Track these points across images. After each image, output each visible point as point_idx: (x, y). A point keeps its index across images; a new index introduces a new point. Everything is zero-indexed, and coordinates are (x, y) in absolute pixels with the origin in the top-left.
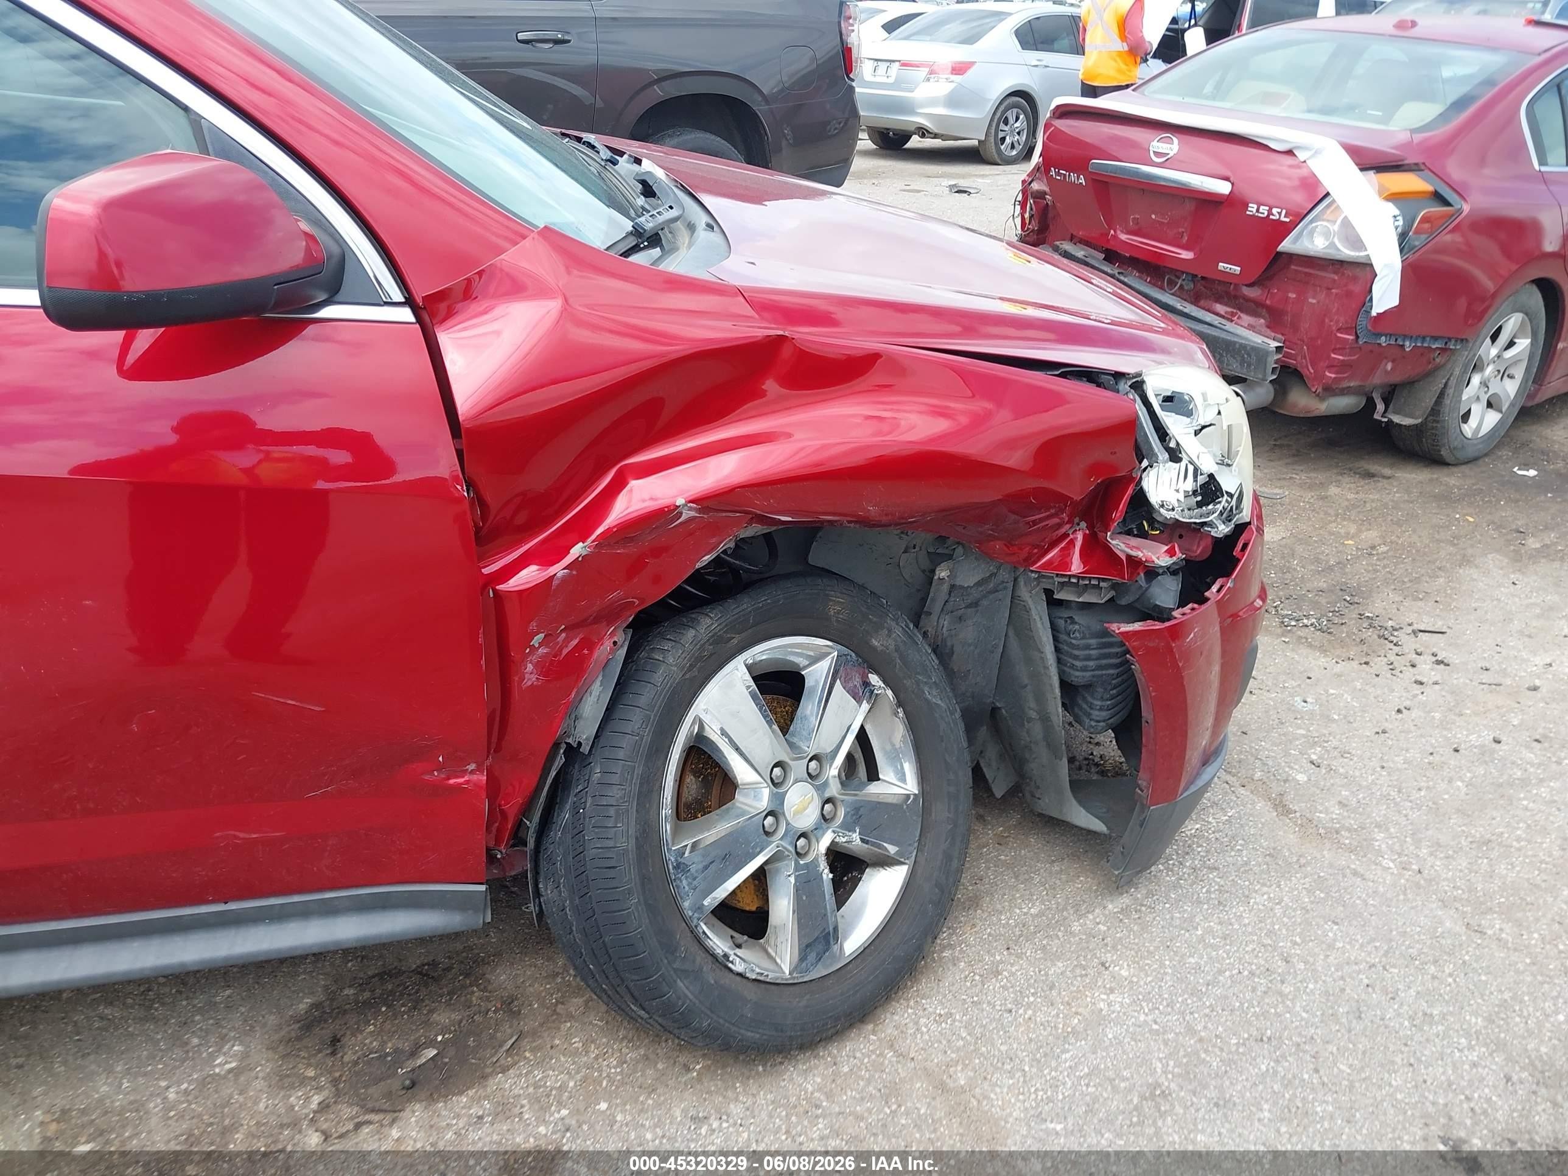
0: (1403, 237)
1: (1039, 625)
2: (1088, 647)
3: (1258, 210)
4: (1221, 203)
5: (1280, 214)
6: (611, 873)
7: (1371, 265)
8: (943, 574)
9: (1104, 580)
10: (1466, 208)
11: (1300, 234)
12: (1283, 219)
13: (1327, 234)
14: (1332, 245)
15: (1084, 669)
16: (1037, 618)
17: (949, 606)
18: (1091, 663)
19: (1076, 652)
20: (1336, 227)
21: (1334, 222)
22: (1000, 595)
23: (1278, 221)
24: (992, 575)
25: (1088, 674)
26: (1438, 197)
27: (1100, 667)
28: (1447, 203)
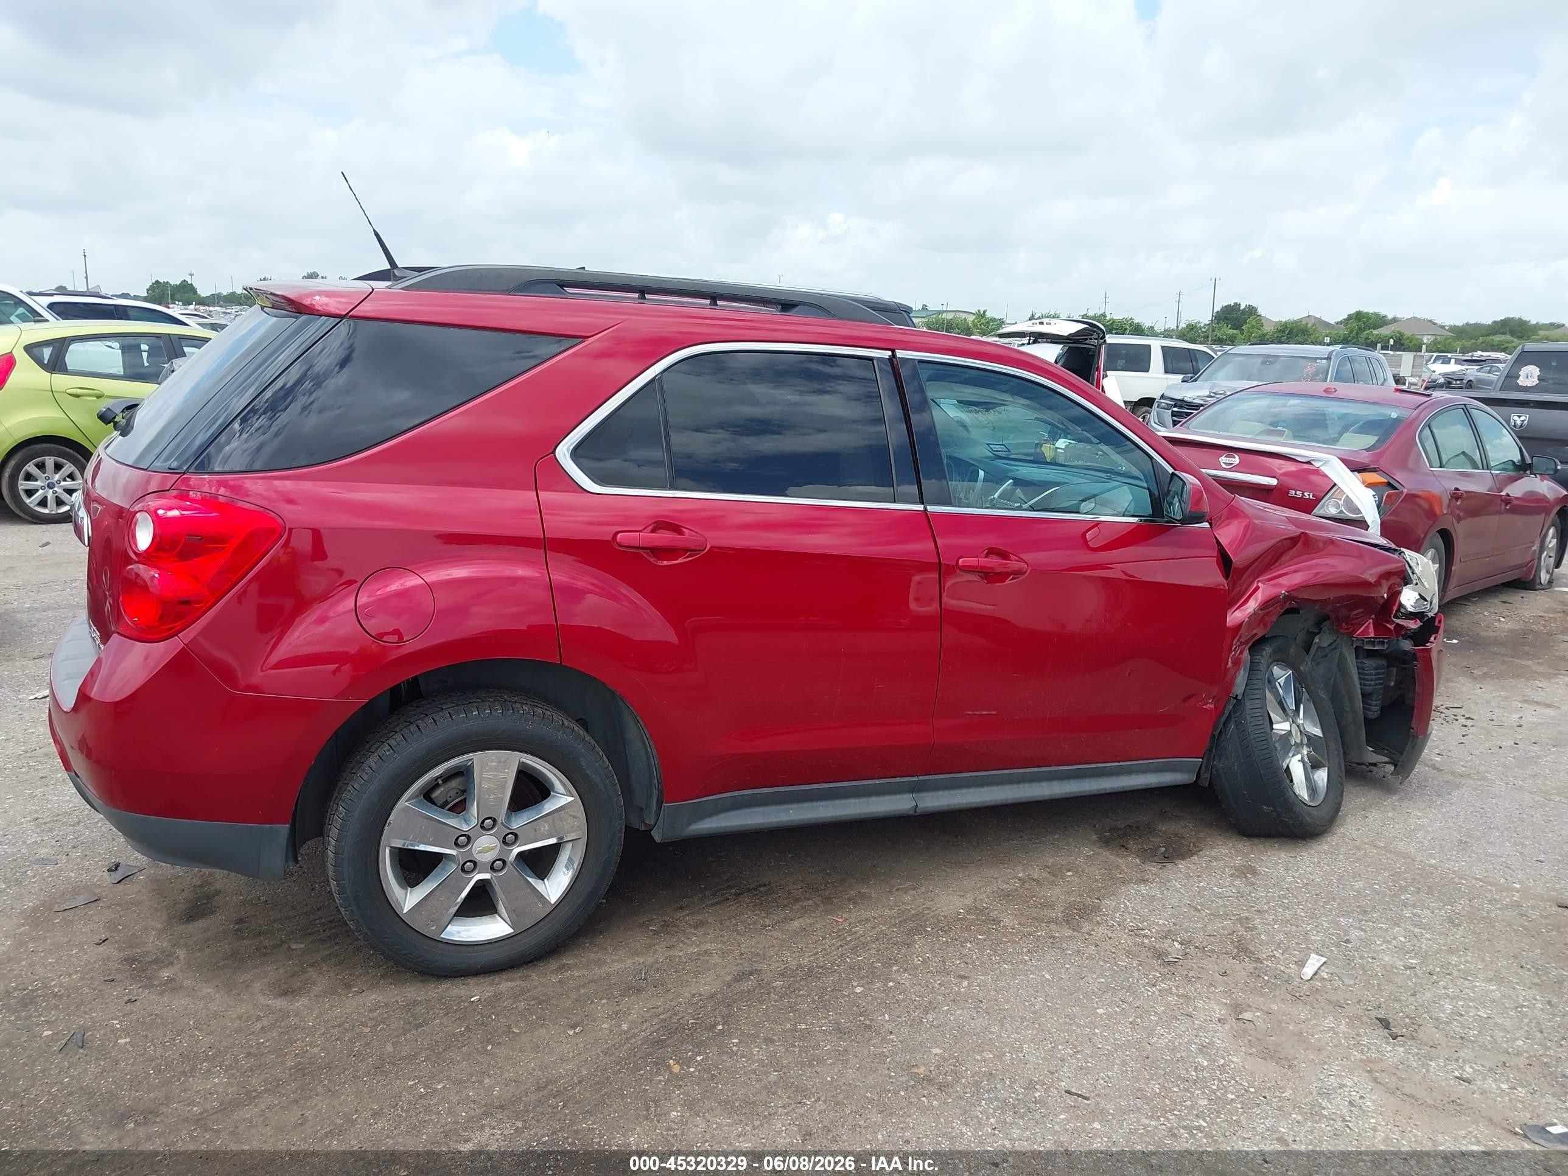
0: (1378, 507)
1: (1351, 664)
2: (1371, 674)
3: (1295, 494)
4: (1272, 490)
5: (1309, 495)
6: (1266, 751)
7: (1365, 521)
8: (1317, 641)
9: (1385, 638)
10: (1405, 491)
11: (1323, 506)
12: (1311, 498)
13: (1337, 506)
14: (1341, 512)
15: (1370, 685)
16: (1350, 662)
17: (1316, 657)
18: (1373, 683)
19: (1367, 677)
20: (1341, 502)
21: (1340, 499)
22: (1336, 651)
23: (1309, 499)
24: (1335, 641)
25: (1371, 687)
26: (1389, 484)
27: (1376, 685)
28: (1397, 489)
